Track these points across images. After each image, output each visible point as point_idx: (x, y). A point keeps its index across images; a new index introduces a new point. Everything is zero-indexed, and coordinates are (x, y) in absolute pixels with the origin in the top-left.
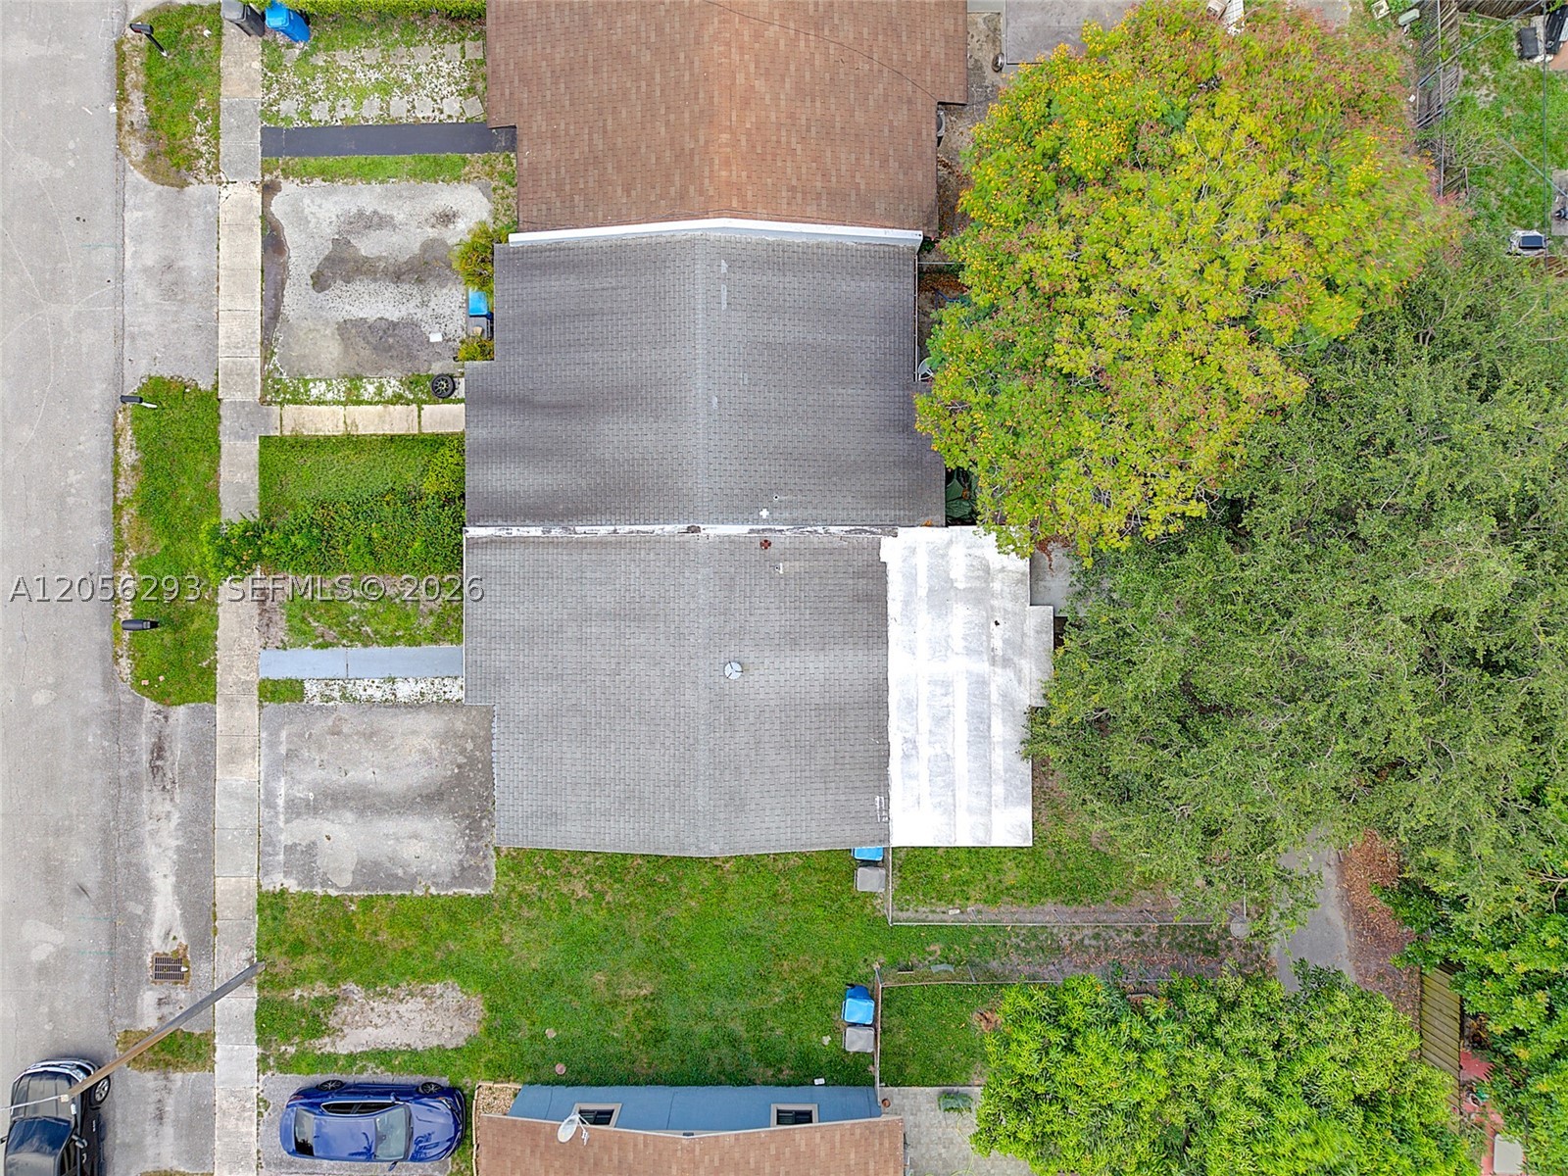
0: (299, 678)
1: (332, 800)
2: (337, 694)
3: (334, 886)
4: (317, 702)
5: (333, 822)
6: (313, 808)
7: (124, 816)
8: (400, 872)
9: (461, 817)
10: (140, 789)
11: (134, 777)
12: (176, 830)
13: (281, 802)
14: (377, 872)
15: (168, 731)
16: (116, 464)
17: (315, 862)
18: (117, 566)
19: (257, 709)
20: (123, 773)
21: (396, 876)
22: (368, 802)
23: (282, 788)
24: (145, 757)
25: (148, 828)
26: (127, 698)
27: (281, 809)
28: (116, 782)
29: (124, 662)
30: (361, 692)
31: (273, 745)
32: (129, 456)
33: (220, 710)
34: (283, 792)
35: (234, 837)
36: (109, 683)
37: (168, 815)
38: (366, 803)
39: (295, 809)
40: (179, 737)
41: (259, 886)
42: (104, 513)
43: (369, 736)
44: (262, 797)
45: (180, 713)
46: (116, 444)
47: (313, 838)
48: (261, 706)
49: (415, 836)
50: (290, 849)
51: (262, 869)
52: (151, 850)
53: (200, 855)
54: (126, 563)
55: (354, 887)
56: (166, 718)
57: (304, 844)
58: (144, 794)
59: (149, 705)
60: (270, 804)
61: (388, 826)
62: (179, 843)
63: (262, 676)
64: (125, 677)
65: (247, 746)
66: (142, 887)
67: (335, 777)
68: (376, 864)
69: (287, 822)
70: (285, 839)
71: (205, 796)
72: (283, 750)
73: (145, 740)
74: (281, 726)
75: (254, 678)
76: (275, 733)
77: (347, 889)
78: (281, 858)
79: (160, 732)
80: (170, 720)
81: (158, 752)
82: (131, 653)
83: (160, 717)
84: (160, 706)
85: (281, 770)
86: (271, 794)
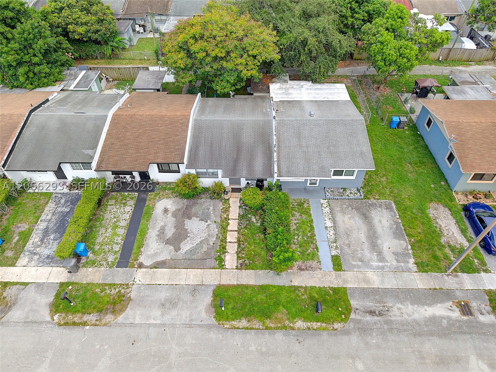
0: (331, 257)
1: (374, 246)
2: (335, 245)
3: (407, 246)
4: (339, 251)
5: (383, 247)
6: (380, 253)
7: (405, 327)
8: (395, 226)
9: (370, 209)
10: (391, 320)
11: (386, 322)
13: (381, 264)
14: (397, 233)
15: (362, 309)
16: (247, 328)
17: (400, 253)
19: (345, 272)
21: (397, 227)
22: (372, 235)
23: (375, 264)
24: (376, 318)
25: (407, 317)
28: (391, 330)
29: (336, 326)
30: (332, 237)
31: (359, 267)
32: (244, 323)
34: (376, 263)
35: (399, 281)
36: (347, 333)
37: (399, 309)
38: (373, 237)
39: (382, 259)
40: (364, 304)
41: (416, 272)
42: (269, 334)
43: (348, 235)
45: (354, 303)
47: (391, 253)
48: (344, 271)
49: (380, 222)
50: (398, 261)
51: (409, 270)
52: (416, 316)
55: (405, 240)
58: (393, 318)
59: (353, 316)
60: (382, 268)
61: (379, 230)
63: (332, 270)
65: (361, 276)
66: (433, 320)
67: (366, 246)
68: (394, 233)
69: (387, 262)
70: (394, 263)
71: (386, 292)
72: (360, 263)
73: (369, 318)
74: (351, 264)
75: (333, 273)
76: (354, 266)
77: (406, 242)
78: (402, 264)
79: (364, 312)
80: (358, 307)
81: (372, 313)
82: (331, 323)
83: (357, 312)
84: (352, 311)
85: (368, 264)
86: (378, 268)
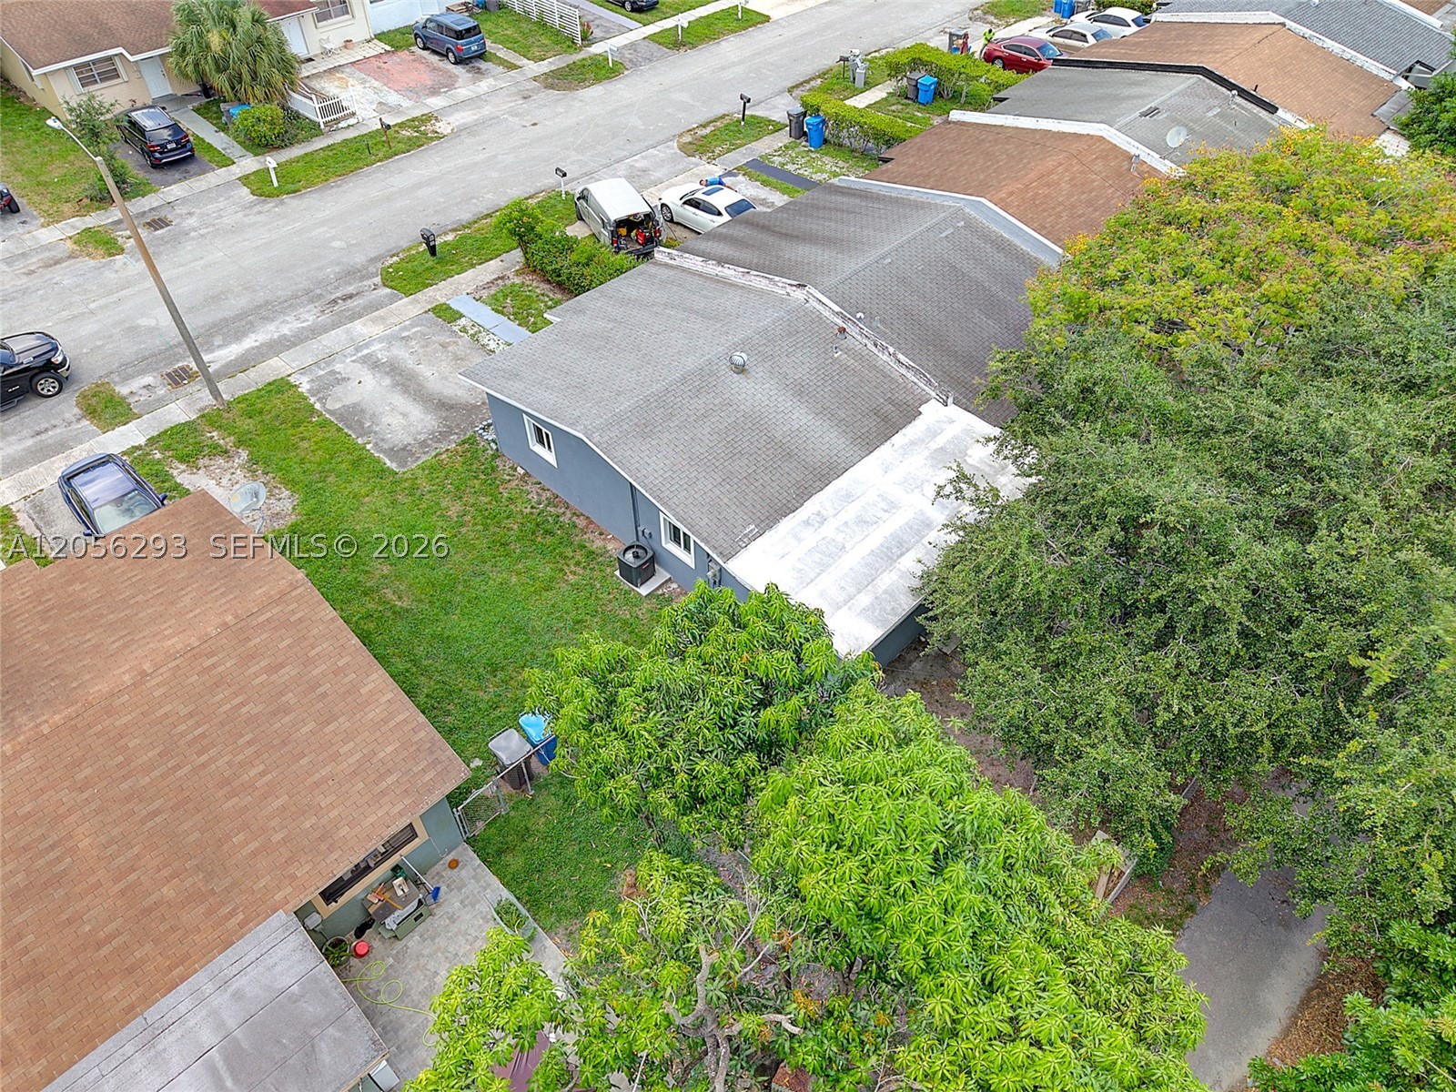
0: (464, 314)
1: (391, 369)
3: (323, 404)
4: (456, 329)
5: (375, 378)
6: (374, 364)
7: (286, 305)
8: (368, 424)
9: (445, 425)
10: (313, 303)
11: (320, 296)
12: (297, 328)
13: (365, 352)
14: (356, 415)
15: (366, 293)
16: (516, 204)
17: (334, 387)
18: (454, 230)
19: (422, 311)
20: (317, 291)
21: (361, 424)
22: (408, 383)
23: (376, 347)
24: (338, 294)
25: (287, 318)
26: (372, 270)
28: (309, 291)
29: (395, 259)
30: (486, 340)
31: (405, 328)
33: (405, 301)
34: (374, 349)
35: (318, 349)
36: (375, 260)
37: (305, 321)
38: (405, 381)
39: (367, 360)
40: (367, 299)
41: (289, 376)
43: (458, 359)
44: (361, 343)
45: (384, 291)
46: (527, 199)
47: (352, 377)
49: (404, 415)
50: (333, 372)
51: (303, 371)
53: (288, 344)
54: (460, 233)
55: (332, 413)
56: (375, 289)
57: (343, 376)
58: (311, 306)
59: (378, 280)
60: (358, 349)
61: (400, 401)
62: (288, 333)
64: (386, 263)
65: (391, 321)
66: (239, 336)
67: (410, 362)
69: (353, 361)
70: (338, 367)
72: (404, 334)
73: (351, 289)
74: (421, 325)
76: (413, 326)
77: (327, 410)
84: (380, 283)
85: (390, 340)
86: (367, 346)
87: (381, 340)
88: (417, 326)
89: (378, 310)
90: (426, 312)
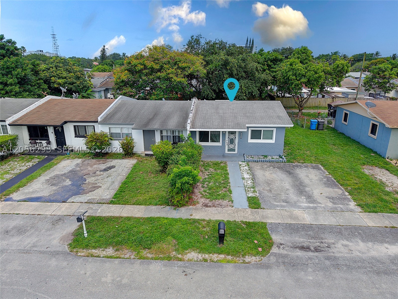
0: (246, 198)
1: (302, 192)
2: (252, 189)
3: (343, 193)
4: (258, 194)
5: (313, 193)
6: (310, 197)
7: (360, 264)
8: (325, 179)
9: (294, 168)
10: (335, 257)
11: (328, 258)
12: (352, 242)
13: (311, 205)
14: (329, 184)
15: (289, 244)
16: (111, 257)
17: (336, 197)
18: (180, 260)
20: (327, 263)
21: (328, 180)
23: (304, 205)
24: (310, 254)
25: (359, 254)
26: (273, 259)
27: (315, 205)
28: (337, 266)
29: (248, 259)
30: (250, 184)
31: (283, 206)
33: (269, 221)
34: (306, 204)
35: (340, 218)
36: (265, 266)
37: (346, 246)
38: (299, 186)
39: (312, 201)
40: (291, 239)
41: (361, 212)
42: (142, 263)
43: (269, 184)
44: (312, 210)
45: (275, 238)
46: (98, 257)
47: (324, 197)
49: (307, 176)
50: (334, 203)
51: (351, 211)
52: (374, 254)
53: (360, 231)
54: (180, 256)
56: (281, 244)
57: (329, 200)
58: (338, 255)
59: (274, 250)
60: (315, 208)
61: (306, 181)
62: (360, 241)
63: (248, 208)
64: (258, 259)
65: (286, 213)
67: (292, 192)
68: (325, 184)
69: (320, 204)
70: (330, 205)
72: (285, 204)
73: (300, 253)
74: (272, 204)
75: (249, 210)
76: (277, 206)
77: (342, 190)
78: (341, 206)
79: (291, 247)
80: (282, 242)
81: (305, 248)
82: (241, 256)
83: (281, 247)
84: (275, 246)
85: (295, 205)
86: (309, 208)
87: (299, 207)
88: (275, 205)
89: (290, 224)
90: (264, 209)
